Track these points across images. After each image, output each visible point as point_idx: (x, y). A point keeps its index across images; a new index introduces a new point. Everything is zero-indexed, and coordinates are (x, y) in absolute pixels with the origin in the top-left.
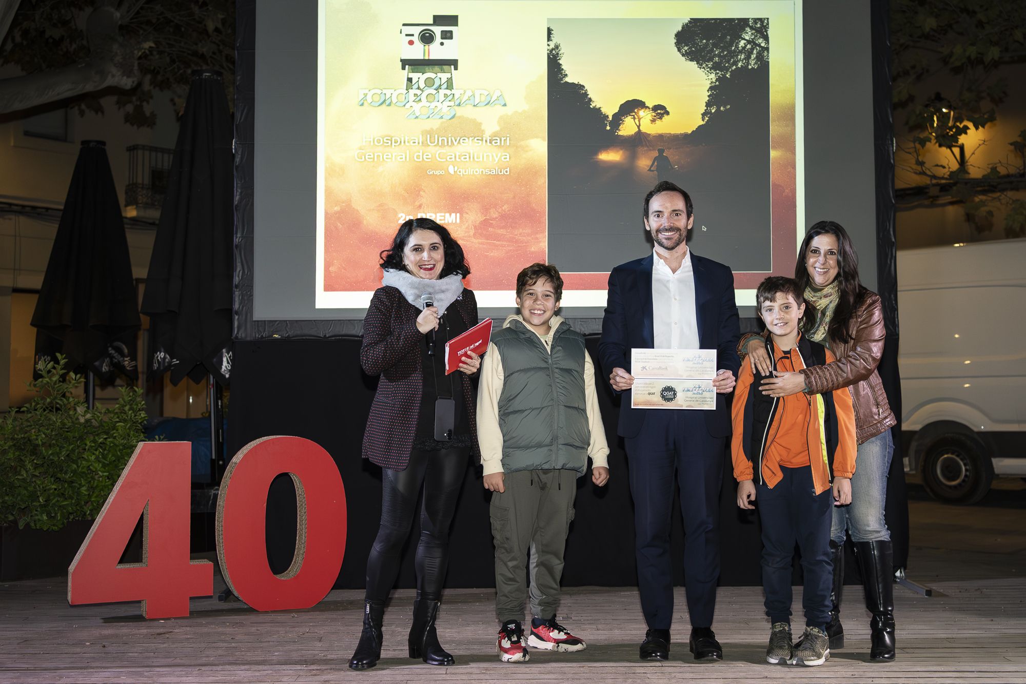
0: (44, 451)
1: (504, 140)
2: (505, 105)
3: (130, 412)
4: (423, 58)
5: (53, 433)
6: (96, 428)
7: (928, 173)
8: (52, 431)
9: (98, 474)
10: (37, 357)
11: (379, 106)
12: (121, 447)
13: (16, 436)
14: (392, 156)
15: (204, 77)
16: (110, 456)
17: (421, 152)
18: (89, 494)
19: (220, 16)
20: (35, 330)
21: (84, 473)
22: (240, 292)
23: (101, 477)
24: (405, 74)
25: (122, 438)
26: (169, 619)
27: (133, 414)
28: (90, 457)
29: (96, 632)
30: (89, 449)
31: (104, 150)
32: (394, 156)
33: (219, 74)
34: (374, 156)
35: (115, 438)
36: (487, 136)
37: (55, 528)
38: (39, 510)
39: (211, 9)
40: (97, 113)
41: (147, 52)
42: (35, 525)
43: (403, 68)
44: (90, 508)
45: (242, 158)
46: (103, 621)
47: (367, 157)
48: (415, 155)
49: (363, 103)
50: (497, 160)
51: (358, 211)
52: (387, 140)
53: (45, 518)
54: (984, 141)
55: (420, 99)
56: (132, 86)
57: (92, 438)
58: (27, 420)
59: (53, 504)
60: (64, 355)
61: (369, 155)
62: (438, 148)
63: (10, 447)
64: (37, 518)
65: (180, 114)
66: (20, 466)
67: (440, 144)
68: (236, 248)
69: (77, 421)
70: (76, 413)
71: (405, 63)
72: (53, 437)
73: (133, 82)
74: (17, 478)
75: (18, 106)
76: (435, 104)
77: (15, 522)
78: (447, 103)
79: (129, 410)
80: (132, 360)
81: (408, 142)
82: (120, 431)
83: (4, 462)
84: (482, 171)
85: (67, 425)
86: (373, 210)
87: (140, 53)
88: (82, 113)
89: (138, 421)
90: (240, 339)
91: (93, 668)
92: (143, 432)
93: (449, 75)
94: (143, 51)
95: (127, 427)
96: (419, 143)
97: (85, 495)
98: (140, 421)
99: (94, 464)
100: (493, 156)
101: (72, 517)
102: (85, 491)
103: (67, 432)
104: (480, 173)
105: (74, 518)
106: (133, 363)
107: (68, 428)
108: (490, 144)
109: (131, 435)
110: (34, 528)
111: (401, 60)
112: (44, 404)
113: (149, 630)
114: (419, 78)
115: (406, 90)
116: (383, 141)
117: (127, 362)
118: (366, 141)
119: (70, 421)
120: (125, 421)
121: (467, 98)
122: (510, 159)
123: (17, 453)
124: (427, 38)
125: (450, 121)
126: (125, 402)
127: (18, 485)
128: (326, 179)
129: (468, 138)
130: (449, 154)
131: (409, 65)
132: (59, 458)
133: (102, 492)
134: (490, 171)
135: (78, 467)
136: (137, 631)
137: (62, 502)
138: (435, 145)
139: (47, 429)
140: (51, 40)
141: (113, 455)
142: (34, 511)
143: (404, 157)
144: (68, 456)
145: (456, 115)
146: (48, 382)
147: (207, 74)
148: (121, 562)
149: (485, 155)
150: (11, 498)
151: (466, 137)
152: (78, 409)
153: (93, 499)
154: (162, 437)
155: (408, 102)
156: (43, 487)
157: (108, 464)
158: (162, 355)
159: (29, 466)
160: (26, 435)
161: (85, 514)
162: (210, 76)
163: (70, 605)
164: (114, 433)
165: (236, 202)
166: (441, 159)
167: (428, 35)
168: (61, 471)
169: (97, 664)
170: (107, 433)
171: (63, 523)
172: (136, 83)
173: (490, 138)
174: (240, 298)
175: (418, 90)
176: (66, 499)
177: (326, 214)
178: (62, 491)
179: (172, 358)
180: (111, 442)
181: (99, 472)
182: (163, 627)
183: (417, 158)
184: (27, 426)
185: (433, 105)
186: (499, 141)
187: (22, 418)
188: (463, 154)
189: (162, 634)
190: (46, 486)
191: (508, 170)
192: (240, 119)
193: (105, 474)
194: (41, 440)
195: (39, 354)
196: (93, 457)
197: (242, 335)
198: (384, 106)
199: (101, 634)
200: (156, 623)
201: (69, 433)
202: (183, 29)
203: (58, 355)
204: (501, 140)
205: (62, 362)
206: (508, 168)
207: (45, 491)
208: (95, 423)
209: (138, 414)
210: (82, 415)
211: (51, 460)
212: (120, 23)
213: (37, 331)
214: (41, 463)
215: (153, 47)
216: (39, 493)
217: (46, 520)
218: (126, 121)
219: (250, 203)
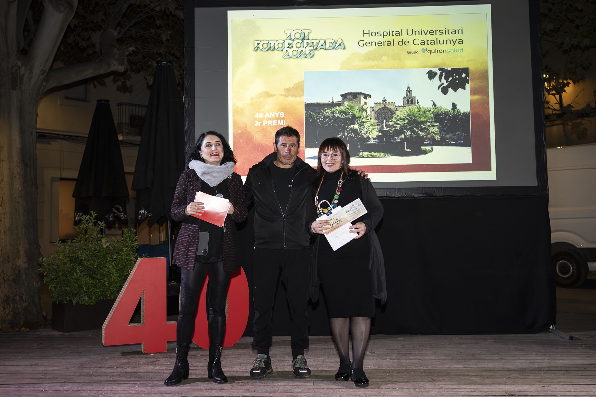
0: (86, 263)
3: (130, 242)
5: (91, 253)
6: (111, 250)
7: (551, 107)
8: (90, 252)
9: (114, 275)
10: (76, 213)
12: (125, 261)
13: (71, 255)
15: (163, 64)
16: (120, 265)
17: (284, 100)
18: (109, 286)
19: (169, 33)
20: (74, 199)
21: (106, 274)
26: (156, 353)
28: (109, 266)
29: (118, 361)
30: (109, 262)
31: (109, 104)
32: (270, 102)
33: (171, 62)
34: (259, 102)
37: (92, 304)
38: (83, 294)
39: (164, 29)
40: (103, 86)
41: (131, 52)
42: (82, 302)
44: (110, 293)
45: (188, 105)
46: (121, 354)
51: (250, 133)
52: (266, 93)
53: (87, 298)
54: (583, 90)
56: (124, 70)
57: (110, 255)
58: (76, 247)
59: (91, 291)
60: (95, 212)
61: (256, 102)
63: (67, 261)
64: (82, 298)
65: (149, 85)
66: (73, 271)
68: (186, 154)
69: (102, 247)
70: (101, 243)
72: (90, 256)
73: (125, 68)
74: (72, 278)
75: (65, 82)
77: (71, 301)
79: (129, 241)
80: (124, 214)
81: (277, 94)
82: (125, 252)
83: (65, 269)
85: (97, 249)
86: (259, 132)
87: (128, 53)
88: (95, 87)
89: (134, 247)
91: (121, 381)
92: (136, 253)
94: (129, 52)
95: (128, 250)
96: (283, 95)
97: (107, 286)
98: (135, 247)
99: (111, 270)
101: (100, 298)
102: (107, 284)
103: (97, 253)
105: (101, 299)
106: (126, 216)
107: (98, 251)
109: (131, 254)
110: (81, 304)
112: (85, 238)
113: (146, 360)
117: (122, 216)
118: (254, 95)
119: (99, 247)
120: (127, 246)
123: (72, 264)
126: (127, 237)
127: (73, 281)
128: (233, 116)
132: (94, 266)
133: (116, 284)
135: (103, 271)
136: (141, 361)
137: (96, 290)
138: (292, 96)
139: (87, 252)
140: (82, 48)
141: (121, 265)
142: (81, 295)
144: (98, 265)
146: (86, 226)
147: (165, 63)
148: (130, 322)
150: (69, 288)
152: (102, 240)
153: (111, 288)
154: (146, 255)
156: (85, 282)
157: (118, 270)
158: (143, 211)
159: (78, 271)
160: (76, 255)
161: (107, 296)
162: (166, 64)
163: (104, 346)
164: (121, 253)
165: (186, 129)
168: (95, 273)
169: (122, 379)
170: (117, 253)
172: (126, 69)
176: (97, 288)
177: (234, 134)
178: (95, 284)
179: (148, 213)
180: (120, 258)
181: (114, 274)
182: (154, 358)
184: (76, 250)
187: (73, 245)
189: (154, 362)
190: (87, 282)
192: (187, 85)
193: (117, 275)
194: (84, 257)
195: (77, 212)
196: (111, 266)
199: (121, 362)
200: (148, 356)
201: (98, 253)
202: (149, 40)
203: (92, 212)
205: (94, 216)
207: (87, 284)
208: (111, 248)
210: (104, 244)
211: (89, 268)
212: (117, 37)
213: (76, 200)
214: (84, 269)
215: (134, 50)
216: (83, 285)
217: (87, 300)
218: (118, 90)
219: (193, 130)
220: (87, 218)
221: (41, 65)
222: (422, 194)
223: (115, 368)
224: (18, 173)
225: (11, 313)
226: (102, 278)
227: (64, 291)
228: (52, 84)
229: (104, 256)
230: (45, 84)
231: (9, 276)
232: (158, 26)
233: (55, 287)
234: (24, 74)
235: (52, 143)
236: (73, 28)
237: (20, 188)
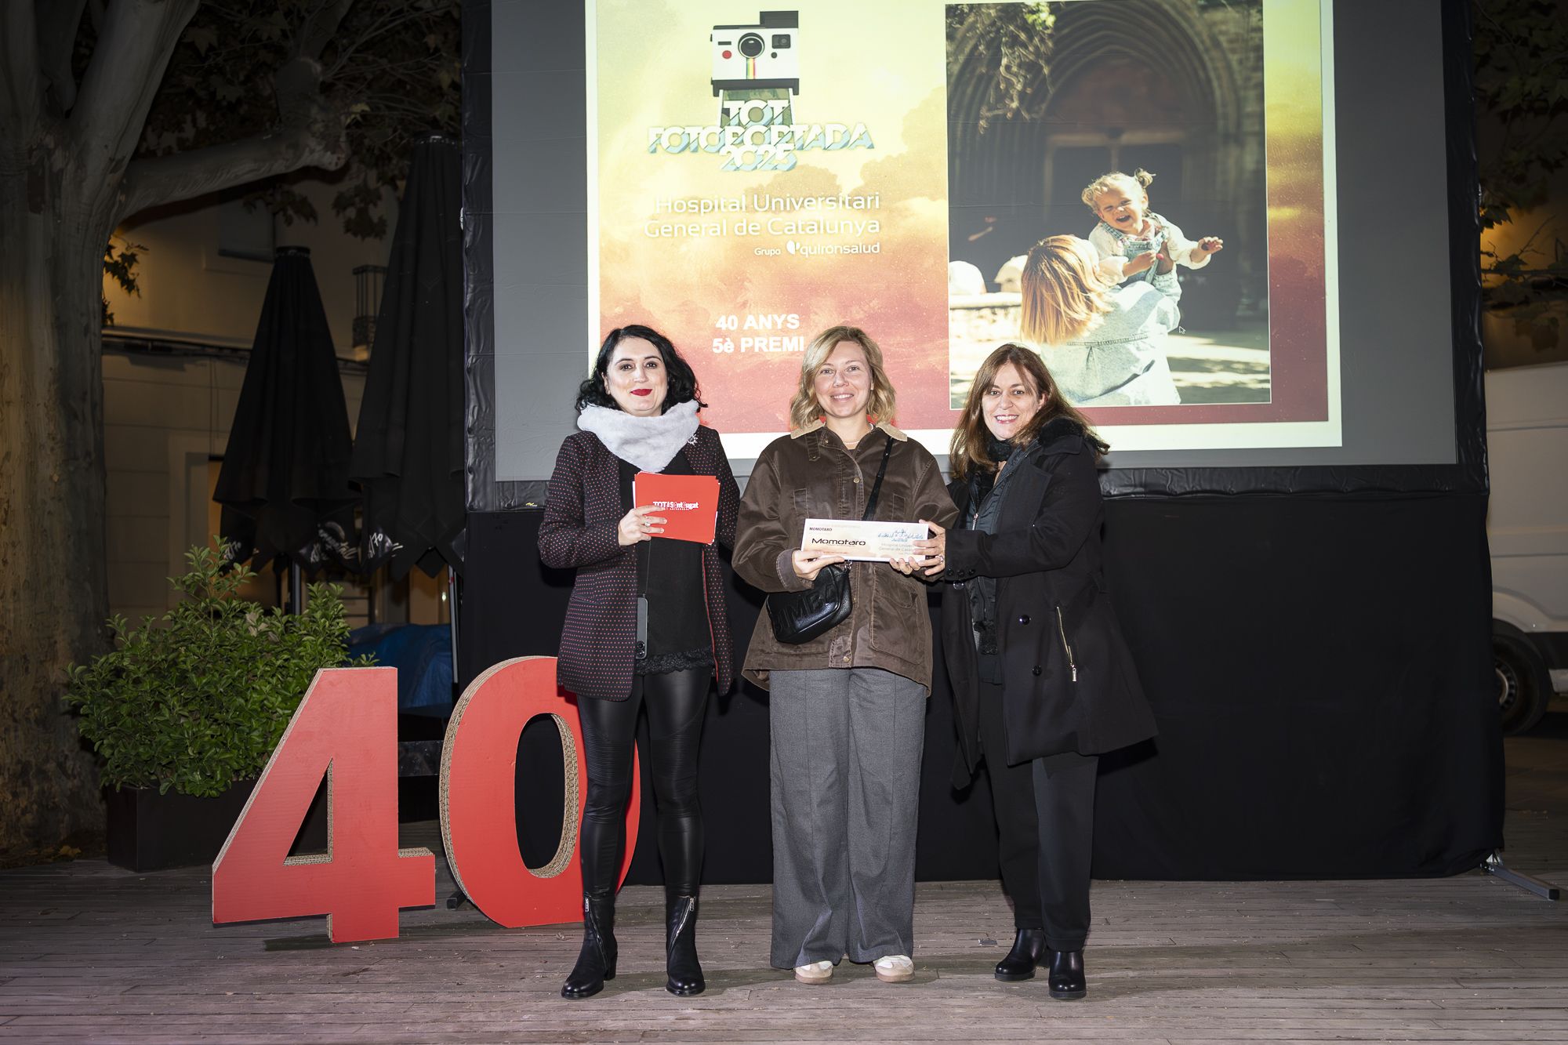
0: (195, 680)
1: (872, 200)
2: (871, 147)
3: (322, 620)
4: (745, 78)
5: (207, 653)
6: (276, 643)
8: (205, 650)
9: (276, 712)
11: (680, 152)
12: (310, 672)
13: (153, 658)
14: (701, 228)
15: (431, 141)
16: (293, 686)
17: (745, 221)
20: (220, 506)
21: (255, 710)
22: (476, 438)
23: (281, 716)
24: (718, 103)
25: (311, 659)
26: (366, 943)
27: (327, 623)
28: (263, 688)
29: (249, 970)
30: (262, 676)
31: (307, 261)
32: (703, 229)
33: (454, 136)
34: (673, 228)
35: (301, 658)
36: (844, 194)
37: (211, 793)
38: (188, 766)
39: (444, 54)
40: (308, 220)
41: (359, 117)
42: (184, 787)
43: (716, 94)
45: (474, 236)
46: (263, 948)
47: (663, 230)
48: (738, 225)
49: (655, 149)
50: (860, 230)
51: (650, 312)
52: (692, 203)
53: (198, 777)
55: (742, 141)
56: (337, 164)
57: (267, 659)
58: (174, 634)
59: (210, 757)
61: (665, 228)
62: (770, 215)
63: (145, 675)
64: (185, 778)
67: (774, 209)
68: (469, 373)
69: (247, 634)
70: (244, 622)
71: (718, 86)
72: (207, 659)
73: (339, 159)
74: (157, 720)
75: (180, 194)
76: (765, 147)
77: (158, 783)
78: (783, 146)
79: (321, 617)
80: (350, 546)
81: (725, 206)
82: (308, 647)
83: (137, 697)
84: (838, 249)
85: (230, 640)
86: (674, 311)
87: (349, 121)
89: (332, 634)
90: (476, 510)
92: (344, 649)
93: (785, 103)
94: (353, 116)
95: (318, 643)
96: (741, 208)
97: (258, 743)
98: (337, 634)
99: (269, 697)
100: (854, 225)
101: (243, 773)
102: (258, 737)
104: (836, 252)
105: (246, 776)
106: (353, 550)
107: (231, 645)
108: (850, 208)
109: (325, 655)
110: (182, 792)
111: (713, 82)
112: (196, 610)
113: (329, 967)
114: (740, 109)
115: (721, 127)
116: (687, 205)
117: (344, 549)
118: (660, 207)
119: (235, 634)
120: (315, 633)
121: (814, 137)
122: (880, 229)
123: (156, 683)
124: (751, 47)
125: (791, 172)
126: (317, 606)
127: (158, 730)
128: (601, 265)
129: (817, 199)
130: (787, 223)
131: (724, 90)
132: (217, 690)
134: (850, 249)
135: (247, 701)
136: (313, 969)
137: (223, 754)
138: (766, 211)
139: (199, 648)
140: (225, 103)
142: (182, 768)
143: (718, 229)
144: (231, 685)
145: (798, 164)
146: (201, 577)
147: (437, 137)
148: (292, 853)
149: (843, 223)
150: (147, 750)
151: (812, 197)
152: (248, 616)
154: (371, 656)
155: (724, 145)
156: (194, 734)
157: (291, 698)
158: (380, 537)
159: (173, 701)
160: (171, 656)
162: (441, 140)
163: (214, 922)
164: (299, 652)
165: (468, 304)
166: (774, 231)
167: (752, 42)
168: (221, 708)
170: (291, 651)
171: (226, 785)
172: (342, 163)
173: (850, 198)
174: (476, 447)
175: (738, 127)
176: (228, 749)
177: (603, 318)
178: (221, 739)
179: (393, 542)
180: (296, 665)
181: (278, 710)
182: (354, 960)
183: (738, 231)
184: (173, 643)
185: (762, 149)
186: (863, 202)
187: (167, 629)
188: (808, 223)
190: (198, 732)
191: (878, 246)
194: (191, 664)
196: (268, 688)
197: (479, 504)
198: (687, 152)
199: (256, 974)
200: (346, 951)
201: (233, 652)
202: (408, 87)
204: (866, 200)
206: (878, 244)
207: (197, 737)
208: (272, 637)
209: (334, 623)
210: (252, 625)
211: (206, 692)
212: (321, 79)
213: (223, 507)
214: (191, 696)
215: (366, 111)
216: (188, 741)
217: (200, 781)
218: (348, 230)
219: (488, 305)
220: (204, 554)
221: (106, 146)
222: (1131, 486)
223: (230, 997)
224: (49, 434)
225: (35, 807)
226: (242, 722)
227: (135, 756)
228: (141, 200)
229: (253, 658)
230: (123, 198)
231: (28, 709)
232: (431, 51)
233: (112, 746)
234: (62, 171)
235: (187, 366)
236: (203, 55)
237: (55, 475)
